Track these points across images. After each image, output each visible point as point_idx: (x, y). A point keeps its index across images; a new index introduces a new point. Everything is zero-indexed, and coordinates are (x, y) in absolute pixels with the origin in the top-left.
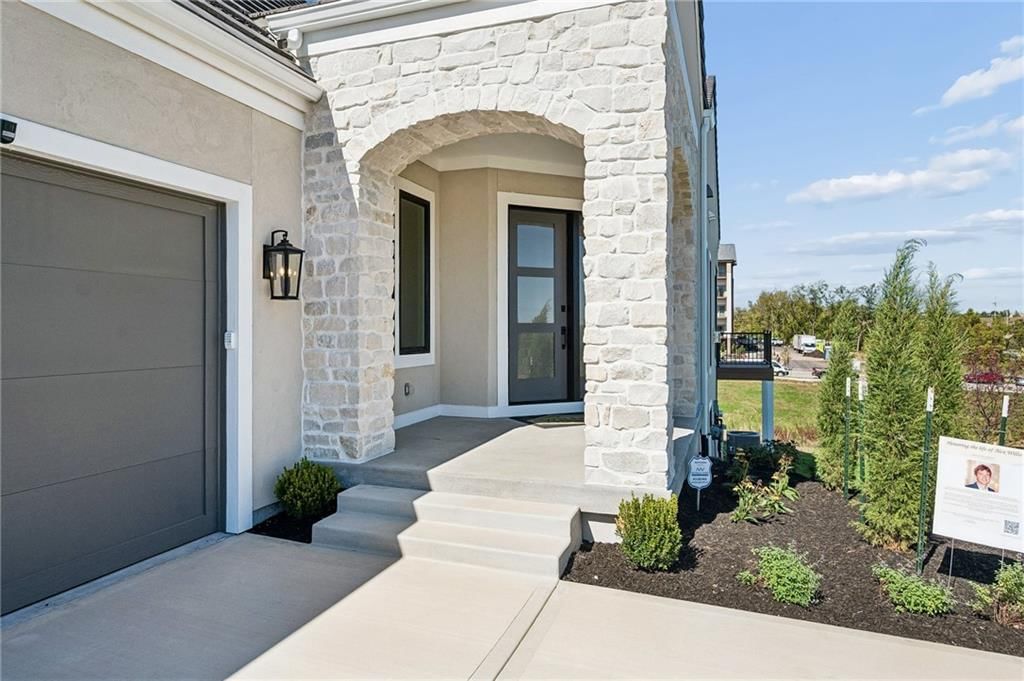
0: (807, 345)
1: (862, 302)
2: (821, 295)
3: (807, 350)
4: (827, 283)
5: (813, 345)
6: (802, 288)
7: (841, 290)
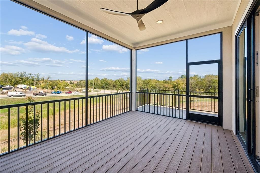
0: (24, 87)
1: (36, 77)
2: (24, 75)
3: (24, 88)
4: (26, 72)
5: (26, 87)
6: (18, 73)
7: (30, 74)
